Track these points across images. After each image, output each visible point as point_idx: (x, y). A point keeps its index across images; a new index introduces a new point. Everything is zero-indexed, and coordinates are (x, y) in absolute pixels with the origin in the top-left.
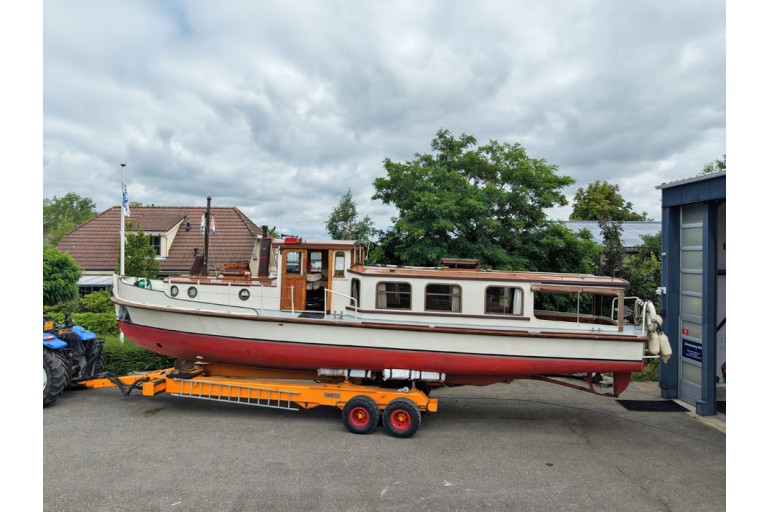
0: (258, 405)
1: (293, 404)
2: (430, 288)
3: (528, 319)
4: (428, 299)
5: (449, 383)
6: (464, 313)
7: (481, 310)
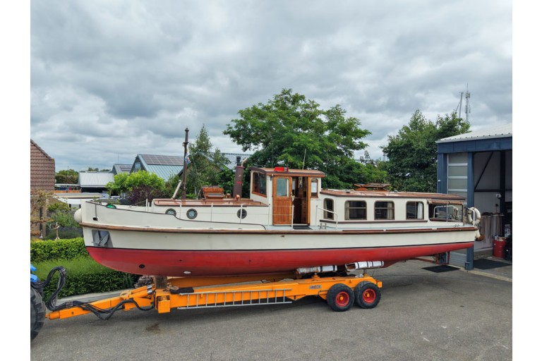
0: (251, 304)
1: (287, 299)
2: (377, 204)
3: (427, 221)
4: (376, 211)
5: (385, 266)
6: (396, 219)
7: (404, 218)
